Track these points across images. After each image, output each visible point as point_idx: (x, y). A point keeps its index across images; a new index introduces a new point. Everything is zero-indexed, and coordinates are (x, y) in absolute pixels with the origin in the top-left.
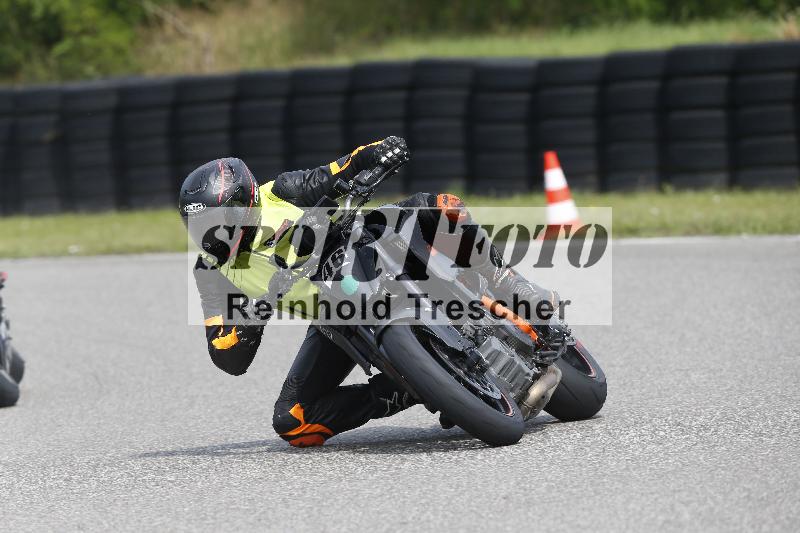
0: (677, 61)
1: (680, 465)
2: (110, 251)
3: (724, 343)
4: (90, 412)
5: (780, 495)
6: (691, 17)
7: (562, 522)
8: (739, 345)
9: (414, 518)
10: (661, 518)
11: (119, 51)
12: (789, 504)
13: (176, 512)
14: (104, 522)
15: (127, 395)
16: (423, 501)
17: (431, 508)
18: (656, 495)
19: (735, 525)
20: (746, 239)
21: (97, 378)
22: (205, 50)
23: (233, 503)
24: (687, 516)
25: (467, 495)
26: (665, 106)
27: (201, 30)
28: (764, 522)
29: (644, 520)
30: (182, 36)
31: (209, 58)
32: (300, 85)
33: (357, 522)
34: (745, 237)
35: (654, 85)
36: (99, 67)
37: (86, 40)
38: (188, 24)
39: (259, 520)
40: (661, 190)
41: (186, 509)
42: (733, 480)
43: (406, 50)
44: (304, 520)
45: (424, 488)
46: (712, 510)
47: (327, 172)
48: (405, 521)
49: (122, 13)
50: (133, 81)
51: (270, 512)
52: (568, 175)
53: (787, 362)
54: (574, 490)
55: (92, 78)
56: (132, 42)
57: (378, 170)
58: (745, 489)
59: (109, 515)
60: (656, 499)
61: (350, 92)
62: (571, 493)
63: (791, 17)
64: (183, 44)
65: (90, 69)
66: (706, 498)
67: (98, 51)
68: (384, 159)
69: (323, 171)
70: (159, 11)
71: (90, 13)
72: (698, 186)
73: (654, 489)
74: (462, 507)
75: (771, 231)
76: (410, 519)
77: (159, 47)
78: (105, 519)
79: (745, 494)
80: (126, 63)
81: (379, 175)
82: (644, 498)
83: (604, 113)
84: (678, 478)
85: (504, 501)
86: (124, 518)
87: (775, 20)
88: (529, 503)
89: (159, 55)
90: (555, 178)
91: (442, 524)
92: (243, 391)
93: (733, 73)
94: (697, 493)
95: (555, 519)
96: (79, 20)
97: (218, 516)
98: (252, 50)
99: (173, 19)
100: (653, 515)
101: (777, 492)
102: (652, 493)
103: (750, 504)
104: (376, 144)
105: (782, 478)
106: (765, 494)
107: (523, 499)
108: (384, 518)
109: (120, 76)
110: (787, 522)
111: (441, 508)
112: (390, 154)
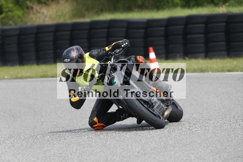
0: (189, 20)
1: (191, 142)
2: (17, 78)
3: (204, 105)
4: (11, 127)
5: (221, 151)
6: (193, 6)
7: (155, 159)
8: (208, 106)
9: (110, 158)
10: (185, 158)
11: (19, 17)
12: (224, 154)
13: (38, 157)
14: (16, 160)
15: (23, 121)
16: (113, 153)
17: (115, 156)
18: (183, 151)
19: (208, 160)
20: (210, 74)
21: (13, 116)
22: (46, 17)
23: (55, 154)
24: (193, 158)
25: (126, 152)
26: (185, 33)
27: (44, 10)
28: (216, 159)
29: (180, 159)
30: (39, 12)
31: (47, 19)
32: (75, 27)
33: (93, 160)
34: (210, 73)
35: (182, 27)
36: (13, 22)
37: (9, 14)
38: (40, 9)
39: (63, 159)
40: (184, 59)
41: (41, 156)
42: (207, 147)
43: (107, 17)
44: (77, 159)
45: (113, 150)
46: (200, 156)
47: (105, 50)
48: (107, 159)
49: (21, 6)
50: (24, 26)
51: (66, 157)
52: (156, 54)
53: (223, 111)
54: (159, 150)
55: (11, 25)
56: (23, 14)
57: (121, 49)
58: (210, 149)
59: (18, 158)
60: (184, 152)
61: (90, 29)
62: (158, 151)
63: (224, 6)
64: (39, 15)
65: (11, 22)
66: (198, 152)
67: (13, 17)
68: (123, 46)
69: (103, 49)
70: (32, 5)
71: (11, 5)
72: (196, 58)
73: (183, 149)
74: (124, 155)
75: (218, 71)
76: (109, 159)
77: (32, 16)
78: (16, 159)
79: (211, 151)
80: (22, 21)
81: (122, 51)
82: (180, 152)
83: (167, 35)
84: (190, 146)
85: (137, 153)
86: (22, 159)
87: (219, 7)
88: (145, 154)
89: (32, 18)
90: (152, 55)
91: (119, 160)
92: (58, 120)
93: (206, 23)
94: (196, 151)
95: (153, 159)
96: (8, 8)
97: (50, 158)
98: (60, 16)
99: (36, 7)
100: (183, 157)
101: (220, 150)
102: (182, 151)
103: (212, 154)
104: (120, 42)
105: (222, 146)
106: (216, 151)
107: (143, 153)
108: (101, 159)
109: (20, 24)
110: (223, 159)
111: (118, 155)
112: (124, 44)
